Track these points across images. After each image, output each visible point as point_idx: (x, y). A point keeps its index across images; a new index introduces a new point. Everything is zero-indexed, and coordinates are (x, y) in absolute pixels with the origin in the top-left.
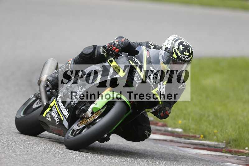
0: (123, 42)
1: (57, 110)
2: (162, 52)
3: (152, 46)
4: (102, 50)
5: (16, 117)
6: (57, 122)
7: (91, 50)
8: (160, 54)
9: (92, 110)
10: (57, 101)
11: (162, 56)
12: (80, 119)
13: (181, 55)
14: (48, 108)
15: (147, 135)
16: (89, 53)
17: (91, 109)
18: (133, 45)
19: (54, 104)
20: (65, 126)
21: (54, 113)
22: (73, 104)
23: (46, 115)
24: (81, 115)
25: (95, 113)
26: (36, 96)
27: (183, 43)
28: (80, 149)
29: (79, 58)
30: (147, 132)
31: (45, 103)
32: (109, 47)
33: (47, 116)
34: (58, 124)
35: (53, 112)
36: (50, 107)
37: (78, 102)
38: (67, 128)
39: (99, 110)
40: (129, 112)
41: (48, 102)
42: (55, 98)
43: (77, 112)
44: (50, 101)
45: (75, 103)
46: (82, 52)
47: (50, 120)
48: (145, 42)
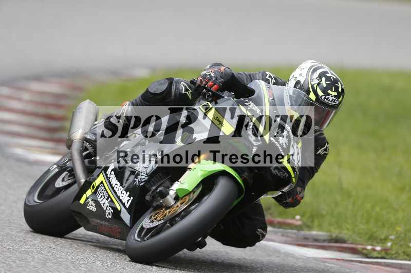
0: (222, 72)
1: (107, 192)
2: (289, 89)
3: (272, 79)
4: (182, 86)
5: (25, 203)
6: (109, 213)
7: (164, 87)
8: (285, 93)
9: (176, 193)
10: (107, 177)
11: (290, 96)
12: (152, 209)
13: (323, 94)
14: (90, 190)
15: (261, 235)
16: (159, 91)
19: (102, 182)
20: (125, 221)
21: (103, 197)
22: (139, 182)
23: (86, 201)
24: (155, 202)
25: (182, 198)
26: (61, 167)
27: (328, 75)
28: (157, 262)
29: (142, 101)
30: (260, 230)
31: (83, 181)
32: (201, 82)
33: (88, 202)
34: (110, 217)
36: (93, 187)
37: (148, 179)
38: (129, 225)
39: (187, 193)
40: (242, 197)
41: (88, 179)
42: (103, 172)
43: (148, 198)
44: (93, 176)
45: (143, 180)
46: (147, 89)
47: (94, 209)
48: (260, 72)
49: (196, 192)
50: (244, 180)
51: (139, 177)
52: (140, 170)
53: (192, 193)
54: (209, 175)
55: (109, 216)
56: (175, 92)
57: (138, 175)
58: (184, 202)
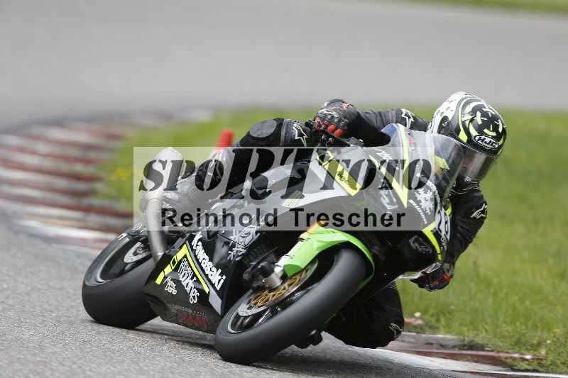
0: (345, 111)
1: (192, 269)
3: (409, 118)
4: (296, 130)
5: (84, 284)
6: (194, 297)
7: (271, 130)
9: (283, 270)
10: (193, 250)
12: (251, 291)
14: (169, 266)
15: (395, 332)
16: (264, 135)
17: (282, 268)
18: (367, 117)
19: (185, 256)
20: (215, 308)
21: (186, 276)
22: (234, 256)
23: (163, 280)
24: (255, 282)
25: (291, 278)
26: (133, 236)
27: (484, 110)
31: (160, 254)
32: (320, 126)
33: (167, 283)
34: (195, 302)
35: (183, 274)
36: (174, 262)
37: (246, 253)
38: (220, 313)
39: (299, 270)
40: (371, 277)
41: (167, 252)
42: (187, 242)
43: (246, 276)
44: (173, 248)
45: (239, 254)
46: (249, 132)
47: (175, 292)
48: (393, 110)
49: (309, 271)
50: (374, 256)
51: (235, 249)
52: (236, 240)
53: (305, 271)
54: (327, 247)
55: (193, 300)
56: (285, 137)
57: (234, 246)
58: (293, 283)
